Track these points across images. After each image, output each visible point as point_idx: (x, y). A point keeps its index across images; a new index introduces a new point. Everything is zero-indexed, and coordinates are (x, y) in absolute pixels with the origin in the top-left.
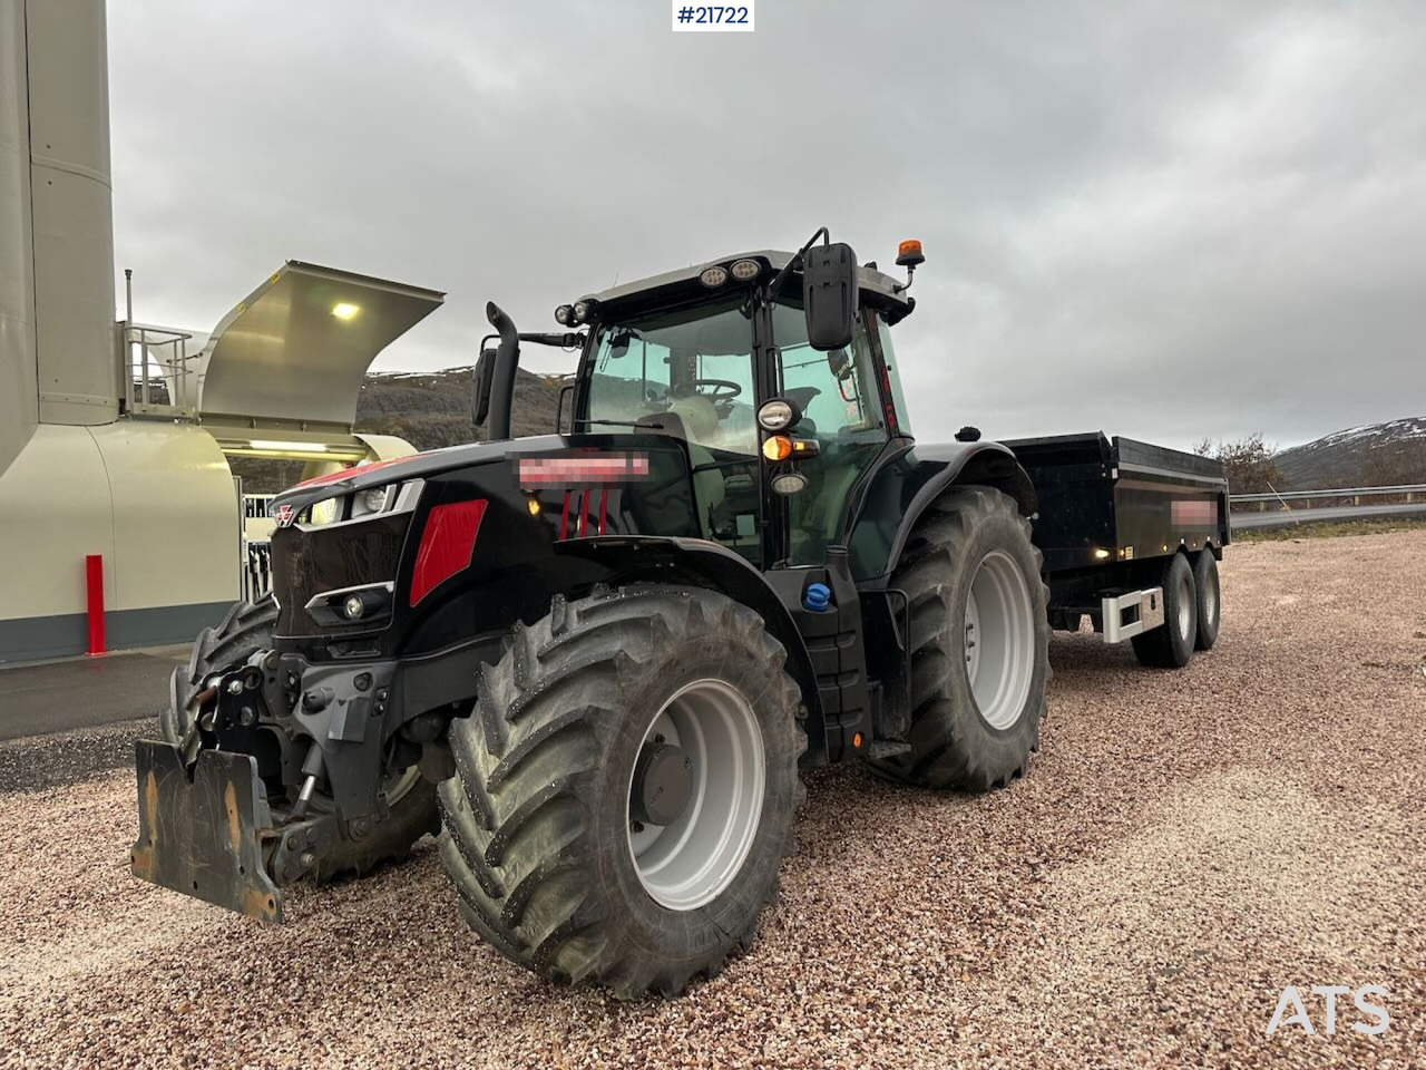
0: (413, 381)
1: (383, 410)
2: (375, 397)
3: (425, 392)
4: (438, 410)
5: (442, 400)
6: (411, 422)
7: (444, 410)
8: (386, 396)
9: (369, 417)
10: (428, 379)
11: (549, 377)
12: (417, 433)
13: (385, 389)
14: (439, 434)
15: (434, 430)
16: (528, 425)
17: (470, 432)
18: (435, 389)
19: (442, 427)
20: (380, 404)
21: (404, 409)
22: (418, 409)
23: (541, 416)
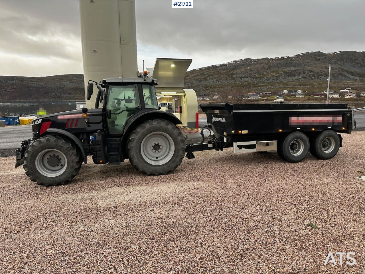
0: (288, 59)
1: (278, 67)
2: (277, 64)
3: (290, 61)
4: (294, 66)
5: (295, 63)
6: (286, 70)
7: (295, 66)
8: (280, 64)
9: (274, 69)
10: (292, 58)
11: (330, 54)
12: (287, 73)
13: (280, 62)
14: (293, 73)
15: (292, 72)
16: (321, 69)
17: (302, 72)
18: (293, 60)
19: (294, 71)
20: (278, 66)
21: (284, 66)
22: (288, 66)
23: (326, 66)
